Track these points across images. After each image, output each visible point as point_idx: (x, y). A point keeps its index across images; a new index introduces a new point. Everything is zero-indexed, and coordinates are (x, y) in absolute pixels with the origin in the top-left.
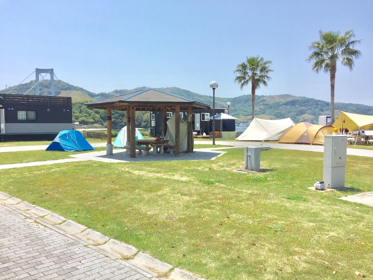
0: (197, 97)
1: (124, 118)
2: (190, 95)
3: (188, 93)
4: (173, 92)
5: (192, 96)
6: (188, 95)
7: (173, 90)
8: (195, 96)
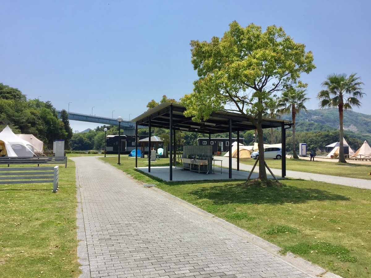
0: (363, 117)
1: (266, 141)
2: (353, 115)
3: (350, 113)
4: (331, 112)
5: (355, 116)
6: (350, 115)
7: (332, 111)
8: (360, 116)
